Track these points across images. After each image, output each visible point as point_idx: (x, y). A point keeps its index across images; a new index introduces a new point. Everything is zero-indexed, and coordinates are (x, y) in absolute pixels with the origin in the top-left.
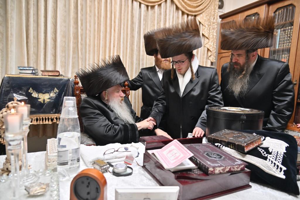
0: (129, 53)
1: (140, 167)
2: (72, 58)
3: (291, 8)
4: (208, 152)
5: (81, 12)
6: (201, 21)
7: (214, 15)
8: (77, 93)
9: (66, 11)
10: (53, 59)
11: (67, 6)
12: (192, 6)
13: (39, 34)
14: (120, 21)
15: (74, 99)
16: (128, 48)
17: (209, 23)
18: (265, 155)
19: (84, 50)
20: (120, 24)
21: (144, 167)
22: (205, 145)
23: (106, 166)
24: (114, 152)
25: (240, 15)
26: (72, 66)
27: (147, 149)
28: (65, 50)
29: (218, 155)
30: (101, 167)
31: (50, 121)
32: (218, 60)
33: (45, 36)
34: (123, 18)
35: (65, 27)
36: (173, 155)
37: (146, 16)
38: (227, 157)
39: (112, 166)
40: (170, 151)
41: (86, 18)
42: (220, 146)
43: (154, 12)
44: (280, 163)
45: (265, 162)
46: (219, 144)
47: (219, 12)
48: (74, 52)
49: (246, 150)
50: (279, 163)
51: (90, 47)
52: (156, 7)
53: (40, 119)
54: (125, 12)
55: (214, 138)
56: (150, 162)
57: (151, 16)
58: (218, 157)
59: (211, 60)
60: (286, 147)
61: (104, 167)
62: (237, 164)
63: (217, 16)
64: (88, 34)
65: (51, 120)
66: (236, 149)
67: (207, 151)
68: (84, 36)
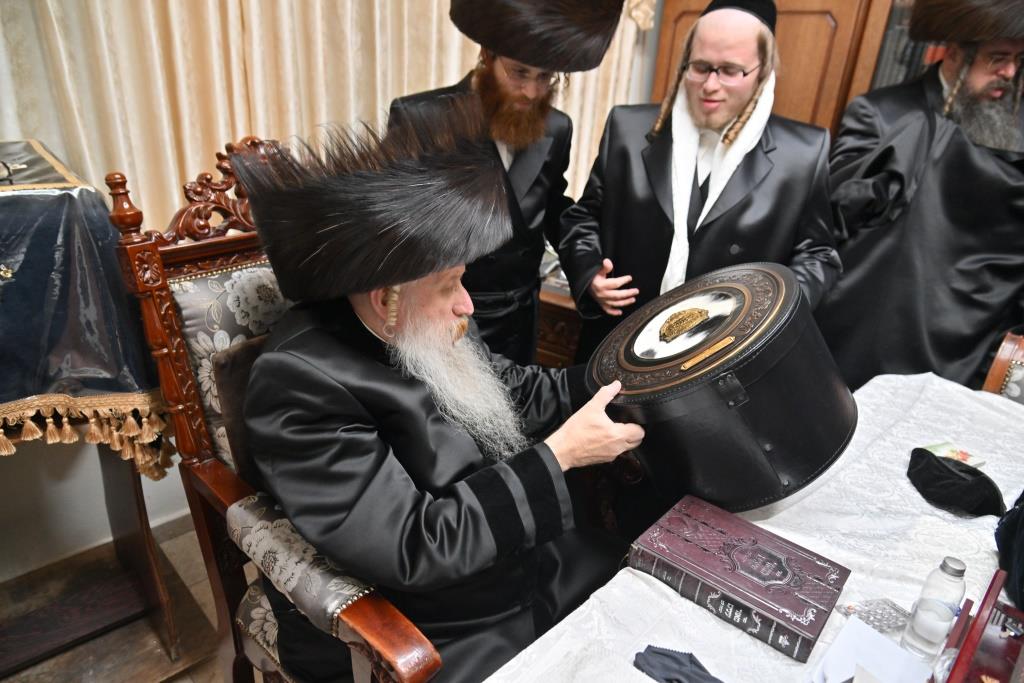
8: (147, 282)
32: (663, 21)
59: (640, 22)
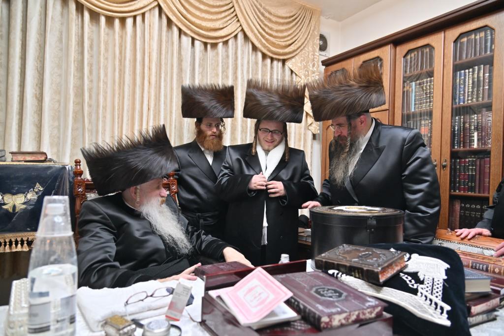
0: (175, 120)
1: (196, 323)
2: (72, 130)
3: (428, 50)
4: (318, 287)
5: (90, 52)
6: (293, 69)
7: (314, 60)
8: (79, 192)
9: (61, 50)
10: (35, 131)
11: (64, 41)
12: (278, 45)
13: (10, 88)
14: (158, 68)
15: (65, 200)
16: (174, 111)
17: (306, 72)
18: (413, 285)
19: (94, 116)
20: (158, 73)
21: (203, 323)
22: (311, 275)
23: (129, 328)
24: (146, 298)
25: (353, 60)
26: (71, 144)
27: (207, 289)
28: (59, 116)
29: (336, 291)
30: (119, 330)
31: (25, 245)
32: (323, 130)
33: (20, 91)
34: (165, 63)
35: (60, 75)
36: (255, 298)
37: (203, 60)
38: (352, 294)
39: (141, 326)
40: (250, 290)
41: (99, 62)
42: (338, 274)
43: (217, 54)
44: (440, 298)
45: (415, 298)
46: (336, 272)
47: (320, 56)
48: (75, 120)
49: (382, 279)
50: (438, 298)
51: (106, 110)
52: (220, 45)
53: (5, 242)
54: (167, 52)
55: (326, 262)
56: (213, 313)
57: (212, 60)
58: (336, 296)
59: (313, 131)
60: (446, 270)
61: (126, 330)
62: (369, 305)
63: (318, 61)
64: (102, 89)
65: (27, 243)
66: (366, 279)
67: (316, 286)
68: (94, 91)
